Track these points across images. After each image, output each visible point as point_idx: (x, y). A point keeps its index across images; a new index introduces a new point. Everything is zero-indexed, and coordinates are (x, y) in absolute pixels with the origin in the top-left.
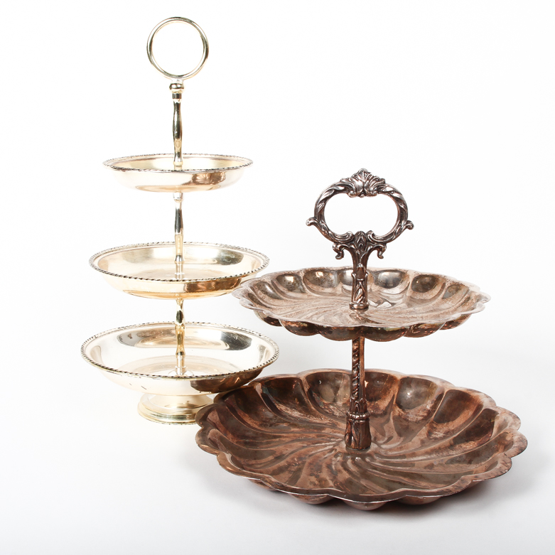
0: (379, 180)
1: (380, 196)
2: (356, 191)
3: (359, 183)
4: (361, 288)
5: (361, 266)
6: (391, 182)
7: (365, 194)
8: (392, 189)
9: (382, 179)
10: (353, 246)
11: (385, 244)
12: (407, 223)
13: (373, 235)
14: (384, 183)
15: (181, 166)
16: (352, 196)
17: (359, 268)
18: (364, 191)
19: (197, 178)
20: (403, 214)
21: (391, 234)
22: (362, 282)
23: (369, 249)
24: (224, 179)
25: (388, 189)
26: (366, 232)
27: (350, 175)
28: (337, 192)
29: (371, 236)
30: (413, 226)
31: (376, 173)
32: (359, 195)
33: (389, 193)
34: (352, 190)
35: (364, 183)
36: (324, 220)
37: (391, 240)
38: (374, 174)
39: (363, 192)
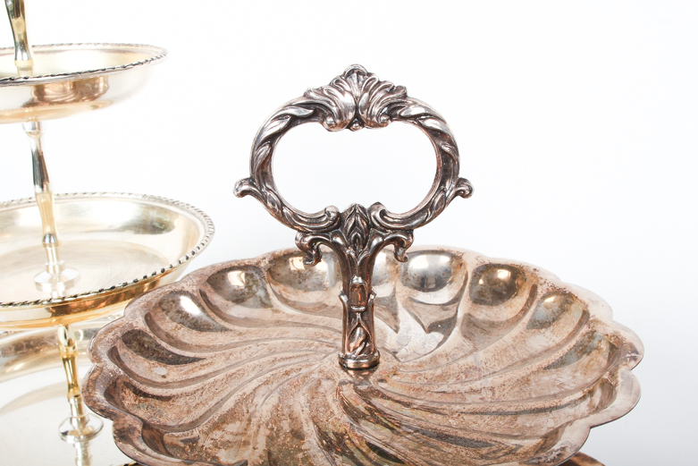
0: (392, 91)
1: (395, 126)
2: (340, 116)
3: (347, 100)
4: (359, 325)
5: (357, 280)
6: (422, 94)
7: (362, 124)
8: (422, 111)
9: (401, 88)
10: (339, 240)
11: (409, 232)
12: (458, 185)
13: (383, 213)
14: (405, 96)
15: (29, 69)
16: (331, 128)
17: (354, 286)
18: (357, 116)
19: (47, 90)
20: (448, 165)
21: (423, 211)
22: (362, 313)
23: (375, 242)
24: (105, 92)
25: (415, 111)
26: (367, 206)
27: (324, 81)
28: (295, 121)
29: (378, 215)
30: (471, 191)
31: (384, 73)
32: (349, 127)
33: (416, 119)
34: (332, 115)
35: (357, 99)
36: (272, 183)
37: (423, 223)
38: (380, 75)
39: (358, 119)
